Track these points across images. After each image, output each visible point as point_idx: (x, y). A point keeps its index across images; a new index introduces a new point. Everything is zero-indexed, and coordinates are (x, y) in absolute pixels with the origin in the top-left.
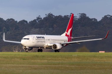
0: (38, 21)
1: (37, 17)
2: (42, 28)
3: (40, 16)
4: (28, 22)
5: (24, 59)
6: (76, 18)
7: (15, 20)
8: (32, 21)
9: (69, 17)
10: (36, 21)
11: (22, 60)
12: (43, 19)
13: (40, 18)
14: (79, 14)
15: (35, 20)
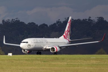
0: (58, 25)
1: (57, 21)
2: (62, 32)
3: (59, 20)
4: (48, 26)
5: (44, 62)
6: (94, 22)
7: (36, 24)
8: (52, 25)
9: (87, 20)
10: (56, 25)
11: (43, 63)
12: (62, 22)
13: (60, 22)
14: (97, 17)
15: (55, 23)
